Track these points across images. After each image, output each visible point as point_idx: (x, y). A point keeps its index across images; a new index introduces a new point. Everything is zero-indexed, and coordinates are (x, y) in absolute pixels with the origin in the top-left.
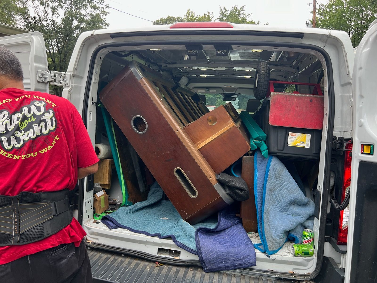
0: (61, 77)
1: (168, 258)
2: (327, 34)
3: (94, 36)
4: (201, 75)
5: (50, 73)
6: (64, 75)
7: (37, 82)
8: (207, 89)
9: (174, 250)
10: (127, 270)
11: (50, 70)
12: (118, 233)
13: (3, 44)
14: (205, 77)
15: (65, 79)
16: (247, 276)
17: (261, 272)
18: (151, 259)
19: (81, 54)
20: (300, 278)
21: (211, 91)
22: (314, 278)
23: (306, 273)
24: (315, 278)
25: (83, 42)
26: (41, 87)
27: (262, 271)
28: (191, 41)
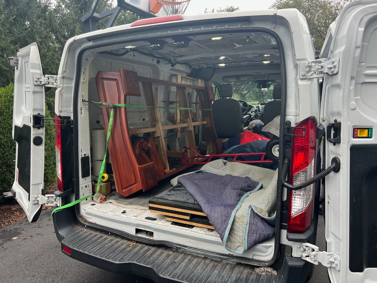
0: (54, 80)
1: (144, 238)
2: (273, 15)
3: (76, 41)
4: (219, 65)
5: (45, 77)
6: (56, 78)
7: (34, 86)
8: (236, 78)
9: (149, 232)
10: (106, 246)
11: (44, 74)
12: (104, 214)
13: (20, 55)
14: (224, 66)
15: (57, 81)
16: (210, 258)
17: (220, 255)
18: (129, 238)
19: (68, 58)
20: (258, 264)
21: (242, 79)
22: (270, 264)
23: (266, 260)
24: (272, 264)
25: (68, 47)
26: (38, 89)
27: (222, 255)
28: (149, 37)
